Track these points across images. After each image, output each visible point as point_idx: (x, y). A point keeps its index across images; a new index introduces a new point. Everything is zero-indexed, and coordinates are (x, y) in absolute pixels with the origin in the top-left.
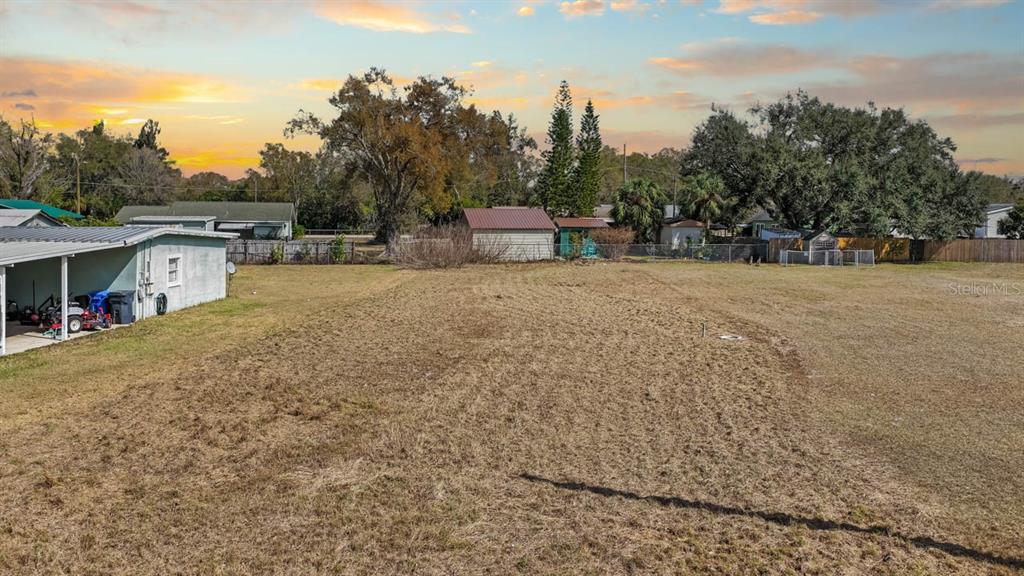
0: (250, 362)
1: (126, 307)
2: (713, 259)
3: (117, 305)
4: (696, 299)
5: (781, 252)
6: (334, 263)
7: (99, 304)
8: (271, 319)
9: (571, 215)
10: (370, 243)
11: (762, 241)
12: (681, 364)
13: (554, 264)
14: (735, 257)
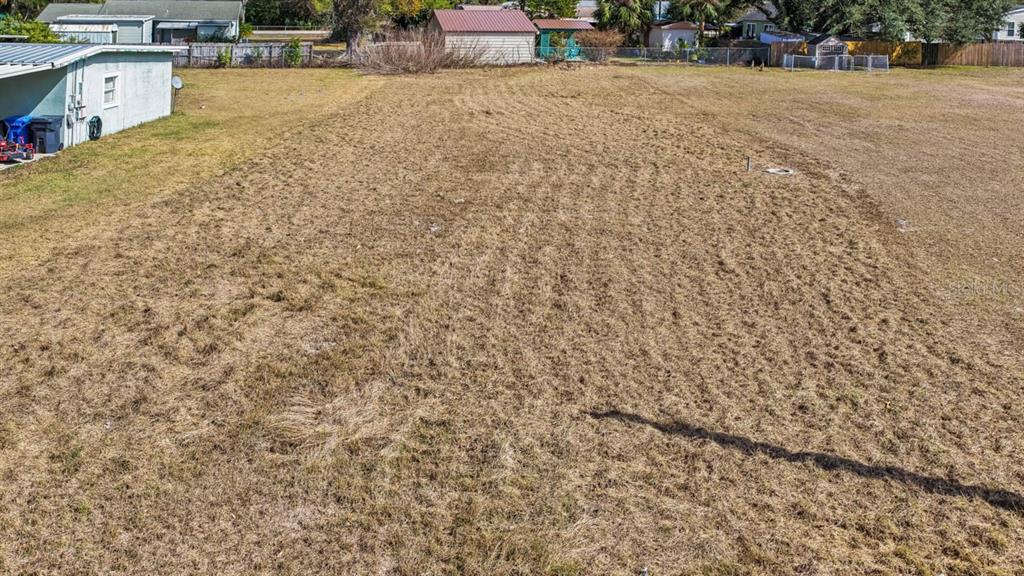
0: (208, 212)
1: (53, 134)
2: (709, 62)
3: (42, 133)
4: (714, 115)
5: (785, 56)
6: (289, 67)
7: (19, 131)
8: (226, 144)
9: (551, 16)
10: (325, 42)
11: (763, 45)
12: (739, 211)
13: (536, 68)
14: (733, 61)
